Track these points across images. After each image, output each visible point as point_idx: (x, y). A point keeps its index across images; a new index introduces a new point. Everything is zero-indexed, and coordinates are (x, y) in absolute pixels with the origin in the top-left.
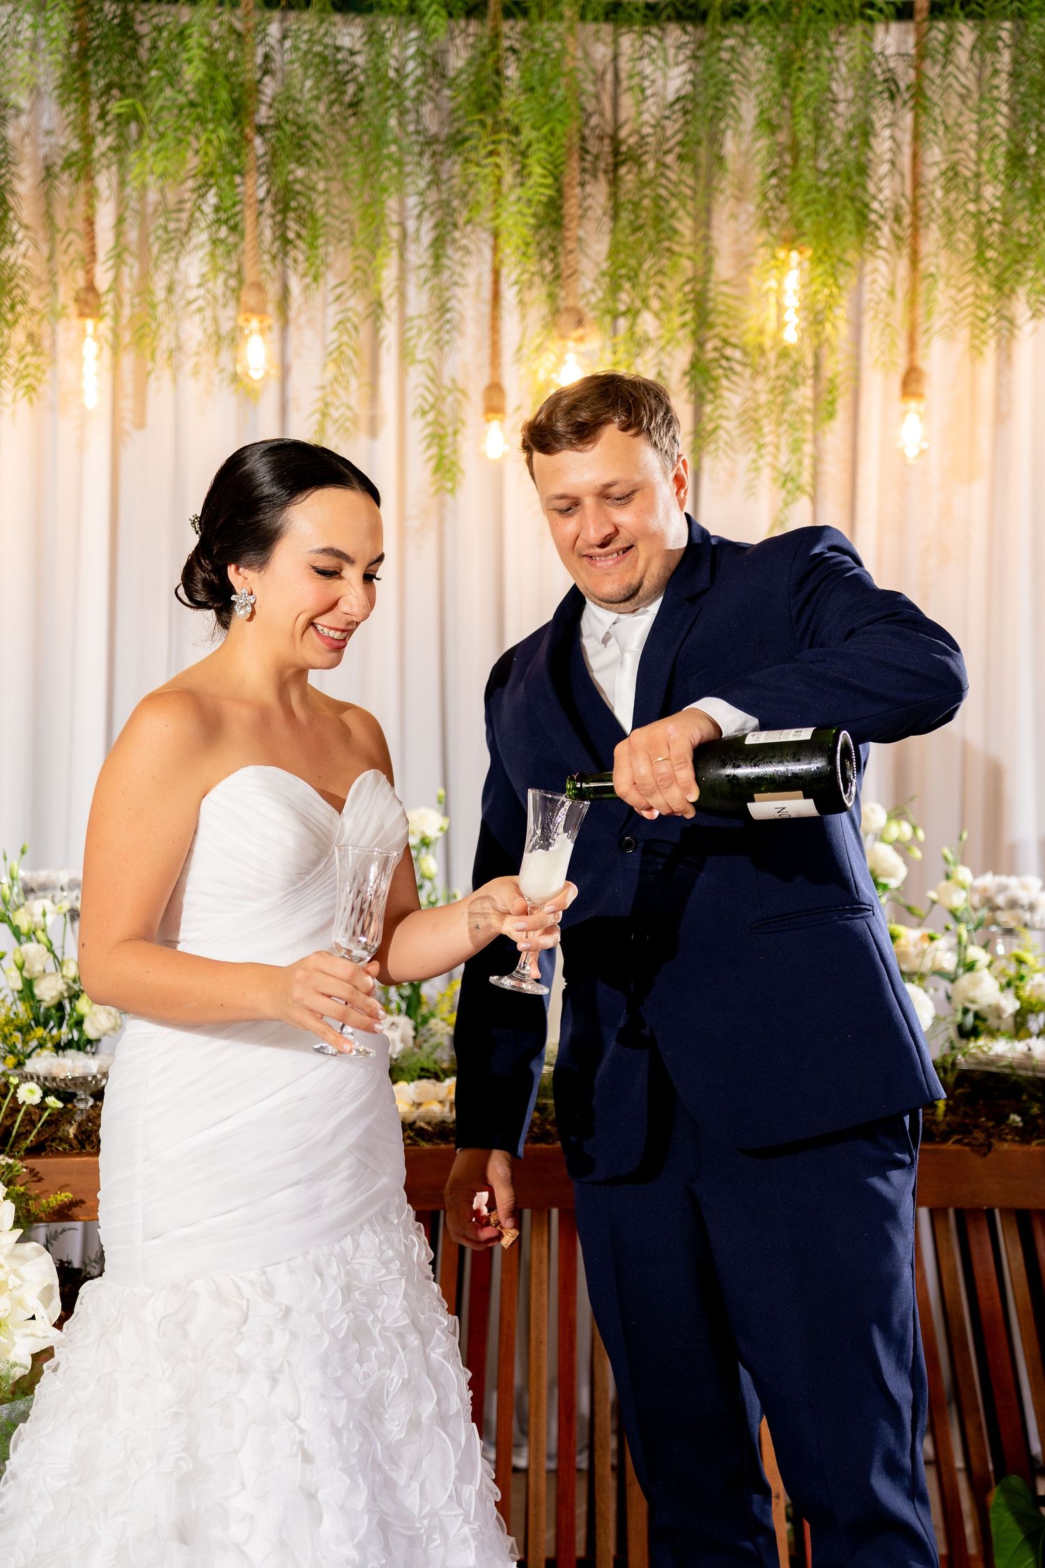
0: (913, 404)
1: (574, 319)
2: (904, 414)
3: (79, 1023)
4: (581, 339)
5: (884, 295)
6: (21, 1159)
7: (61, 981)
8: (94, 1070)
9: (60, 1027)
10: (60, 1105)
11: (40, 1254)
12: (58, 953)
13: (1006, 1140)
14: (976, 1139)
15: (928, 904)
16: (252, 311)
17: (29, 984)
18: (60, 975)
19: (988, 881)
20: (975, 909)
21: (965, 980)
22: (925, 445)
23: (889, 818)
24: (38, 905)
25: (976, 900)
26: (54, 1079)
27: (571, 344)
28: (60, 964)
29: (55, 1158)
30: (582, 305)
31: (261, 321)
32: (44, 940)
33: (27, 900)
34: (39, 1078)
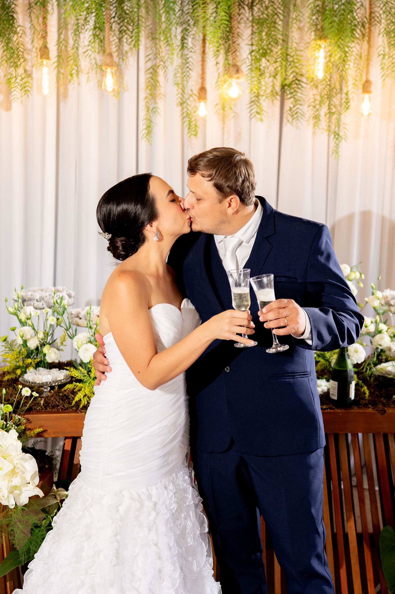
0: (367, 96)
1: (235, 70)
2: (363, 99)
3: (45, 355)
4: (238, 78)
5: (357, 57)
6: (24, 415)
7: (37, 340)
8: (50, 380)
9: (37, 356)
10: (37, 395)
11: (31, 459)
12: (36, 329)
13: (390, 407)
14: (379, 408)
15: (365, 303)
16: (108, 65)
17: (25, 342)
18: (37, 337)
19: (388, 293)
20: (382, 305)
21: (378, 337)
22: (371, 111)
23: (351, 271)
24: (29, 309)
25: (383, 302)
26: (35, 383)
27: (234, 79)
28: (36, 333)
29: (36, 414)
30: (238, 64)
31: (112, 69)
32: (31, 324)
33: (24, 306)
34: (29, 382)
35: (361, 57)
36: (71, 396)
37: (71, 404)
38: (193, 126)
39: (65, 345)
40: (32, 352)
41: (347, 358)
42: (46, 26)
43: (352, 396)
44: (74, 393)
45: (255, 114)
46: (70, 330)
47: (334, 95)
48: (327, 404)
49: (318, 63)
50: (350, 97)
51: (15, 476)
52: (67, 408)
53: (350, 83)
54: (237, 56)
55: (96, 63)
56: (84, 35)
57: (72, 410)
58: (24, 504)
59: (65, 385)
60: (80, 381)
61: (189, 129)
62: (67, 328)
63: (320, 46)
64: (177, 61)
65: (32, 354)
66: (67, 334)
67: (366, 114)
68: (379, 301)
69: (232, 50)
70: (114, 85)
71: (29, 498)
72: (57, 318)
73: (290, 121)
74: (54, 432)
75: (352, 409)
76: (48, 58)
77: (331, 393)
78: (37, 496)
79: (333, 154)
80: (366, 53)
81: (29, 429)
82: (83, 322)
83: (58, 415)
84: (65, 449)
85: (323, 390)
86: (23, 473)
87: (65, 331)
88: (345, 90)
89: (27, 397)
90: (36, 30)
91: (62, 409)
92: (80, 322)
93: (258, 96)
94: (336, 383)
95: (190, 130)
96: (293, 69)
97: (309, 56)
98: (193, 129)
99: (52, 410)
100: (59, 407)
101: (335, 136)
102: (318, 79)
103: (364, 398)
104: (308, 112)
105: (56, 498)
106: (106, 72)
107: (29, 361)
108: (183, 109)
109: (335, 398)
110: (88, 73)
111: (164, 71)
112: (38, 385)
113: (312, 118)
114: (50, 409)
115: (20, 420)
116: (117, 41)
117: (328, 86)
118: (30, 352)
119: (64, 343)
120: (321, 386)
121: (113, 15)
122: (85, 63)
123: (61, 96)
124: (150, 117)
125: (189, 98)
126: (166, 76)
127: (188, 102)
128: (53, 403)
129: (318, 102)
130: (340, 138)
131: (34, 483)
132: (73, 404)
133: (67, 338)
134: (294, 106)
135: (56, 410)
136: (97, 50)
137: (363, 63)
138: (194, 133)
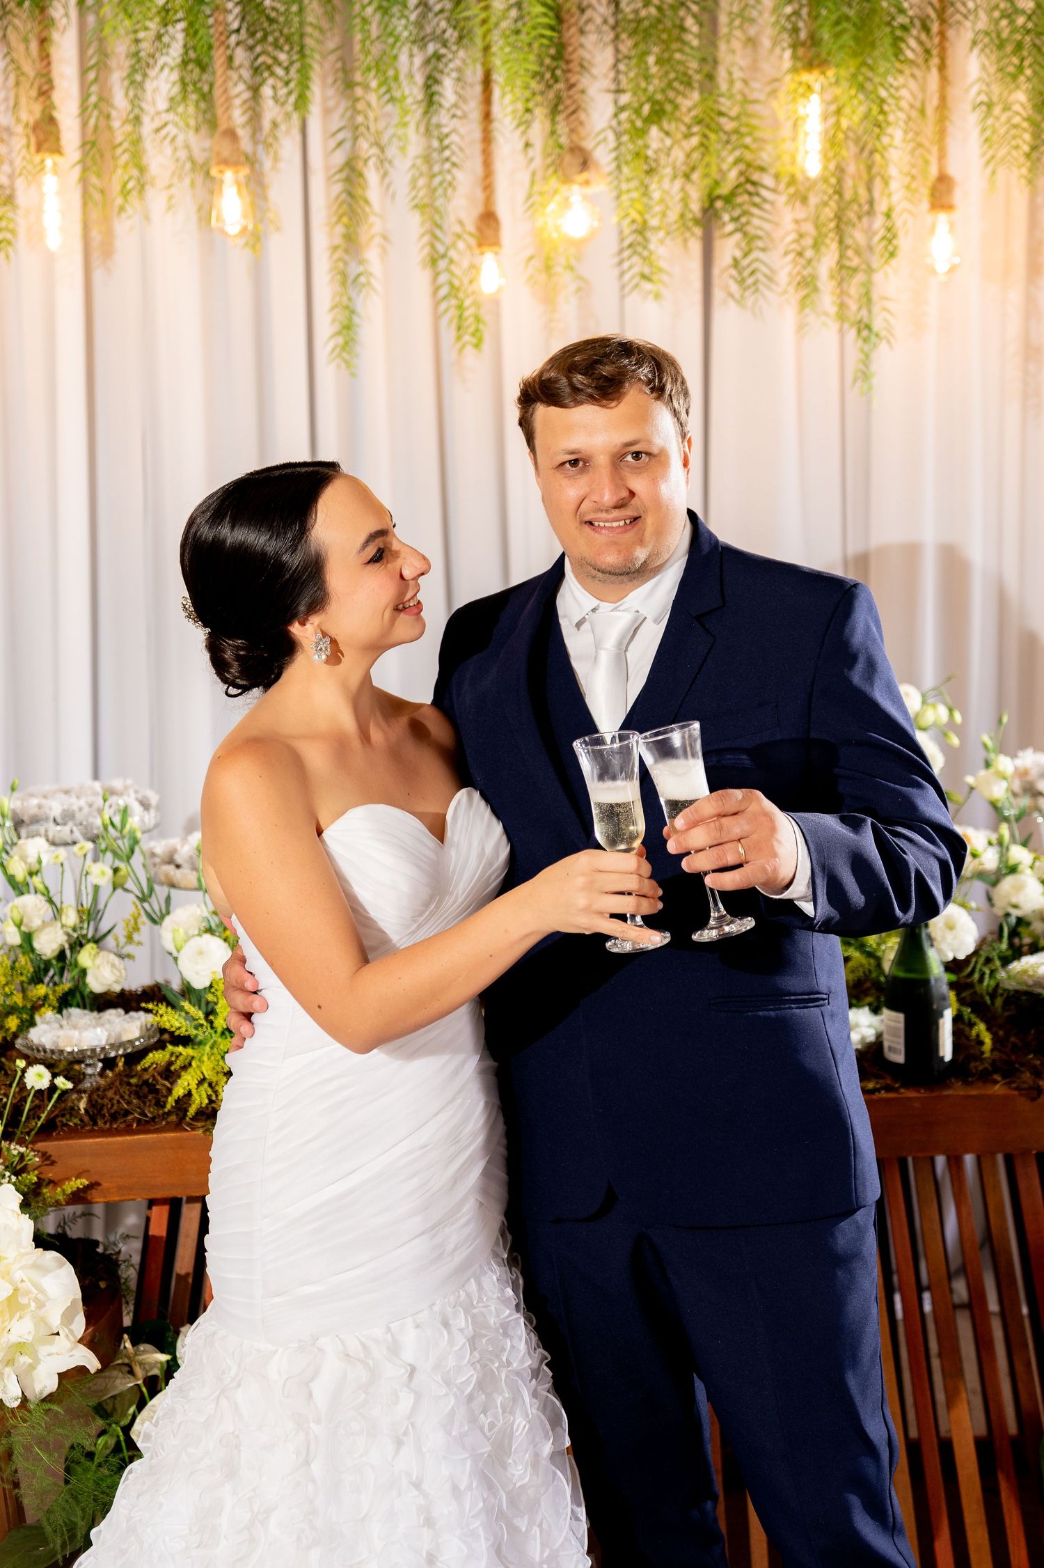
0: (942, 218)
1: (577, 161)
2: (933, 229)
3: (84, 972)
4: (587, 183)
6: (33, 1142)
7: (61, 932)
8: (103, 1043)
9: (61, 975)
10: (69, 1085)
11: (61, 1265)
12: (56, 900)
14: (1024, 1082)
15: (966, 790)
16: (225, 162)
17: (28, 938)
18: (59, 924)
19: (1029, 759)
20: (1015, 795)
21: (1007, 883)
22: (957, 260)
23: (924, 702)
24: (34, 848)
25: (1017, 786)
26: (62, 1052)
27: (575, 188)
28: (58, 912)
29: (67, 1139)
30: (588, 144)
31: (236, 172)
32: (40, 887)
33: (19, 838)
34: (45, 1051)
35: (922, 112)
36: (162, 1083)
37: (164, 1106)
38: (471, 320)
39: (139, 943)
40: (48, 965)
41: (926, 944)
42: (49, 64)
43: (946, 1050)
44: (169, 1074)
45: (637, 280)
46: (153, 900)
47: (855, 219)
48: (877, 1077)
49: (806, 134)
50: (899, 222)
51: (17, 1316)
52: (153, 1119)
53: (894, 185)
54: (581, 123)
55: (191, 159)
56: (155, 84)
57: (168, 1123)
58: (45, 1394)
59: (142, 1053)
60: (186, 1041)
61: (459, 328)
62: (143, 893)
63: (809, 87)
64: (415, 143)
65: (46, 970)
66: (142, 912)
67: (942, 267)
68: (1004, 784)
69: (566, 108)
70: (245, 216)
71: (60, 1375)
72: (115, 866)
73: (737, 295)
74: (120, 1188)
75: (948, 1087)
76: (57, 150)
77: (886, 1044)
78: (81, 1370)
79: (855, 380)
80: (935, 101)
81: (51, 1182)
82: (186, 876)
83: (128, 1138)
84: (151, 1233)
85: (863, 1039)
86: (41, 1305)
87: (138, 903)
88: (881, 207)
89: (40, 1092)
90: (23, 74)
91: (139, 1121)
92: (177, 875)
93: (642, 230)
94: (901, 1017)
95: (461, 331)
96: (737, 153)
97: (781, 114)
98: (471, 329)
99: (111, 1124)
100: (130, 1117)
101: (859, 331)
102: (808, 179)
103: (979, 1057)
104: (784, 268)
105: (131, 1372)
106: (222, 182)
107: (41, 990)
108: (436, 275)
109: (900, 1058)
110: (170, 186)
111: (382, 172)
112: (70, 1058)
113: (795, 283)
114: (105, 1123)
115: (22, 1156)
116: (247, 95)
117: (836, 197)
118: (42, 966)
119: (136, 937)
120: (857, 1025)
121: (235, 25)
122: (159, 160)
123: (95, 255)
124: (350, 299)
125: (454, 245)
126: (388, 186)
127: (453, 254)
128: (113, 1105)
129: (808, 241)
130: (873, 338)
131: (71, 1331)
132: (168, 1107)
133: (144, 924)
134: (746, 255)
135: (122, 1126)
136: (192, 122)
137: (929, 129)
138: (474, 341)
